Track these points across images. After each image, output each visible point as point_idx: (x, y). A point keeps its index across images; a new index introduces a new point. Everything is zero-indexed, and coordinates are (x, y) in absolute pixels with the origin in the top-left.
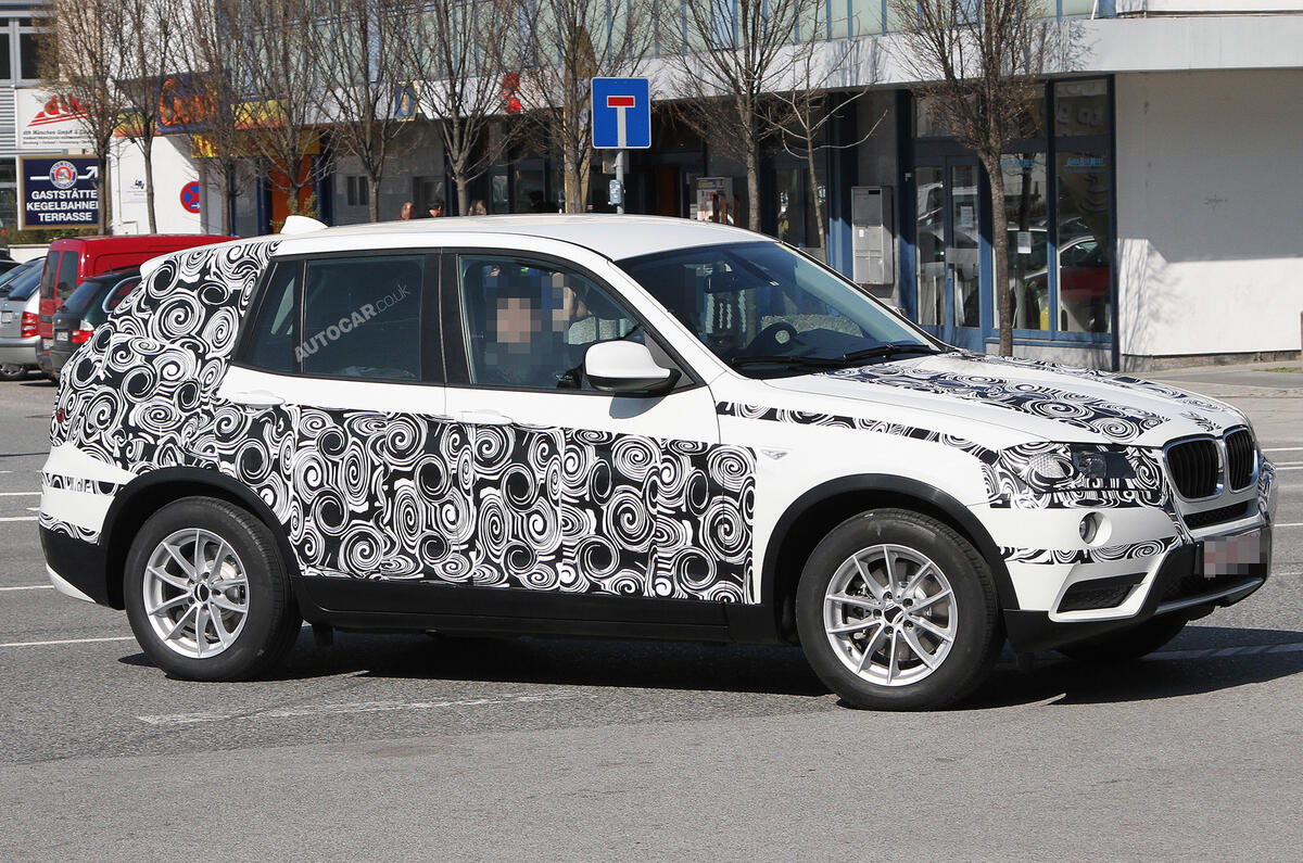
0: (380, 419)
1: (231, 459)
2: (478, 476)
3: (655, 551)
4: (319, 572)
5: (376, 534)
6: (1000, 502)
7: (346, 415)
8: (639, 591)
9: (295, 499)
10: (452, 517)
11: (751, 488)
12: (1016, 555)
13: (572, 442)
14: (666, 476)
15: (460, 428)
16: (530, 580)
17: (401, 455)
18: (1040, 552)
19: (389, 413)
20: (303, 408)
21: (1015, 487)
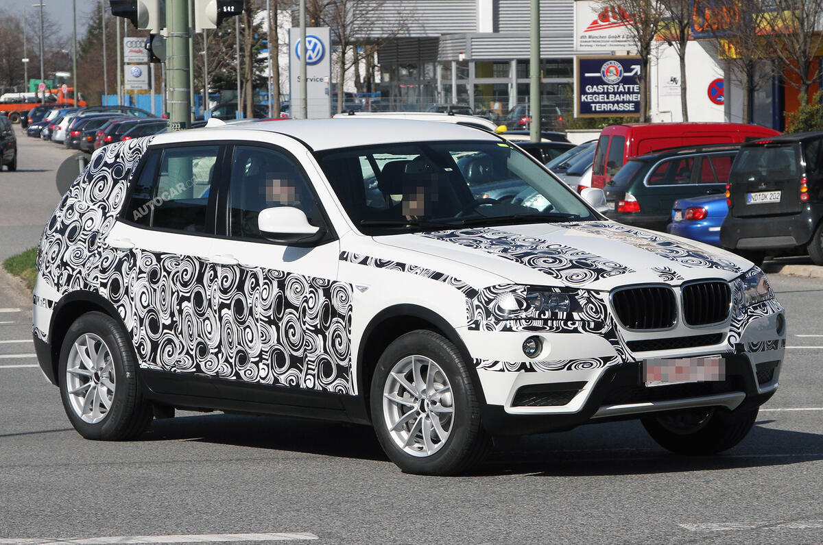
0: (177, 260)
1: (105, 286)
2: (221, 300)
3: (306, 356)
4: (148, 366)
5: (175, 340)
6: (474, 326)
7: (162, 257)
8: (298, 384)
9: (135, 314)
10: (209, 329)
11: (350, 313)
12: (482, 364)
13: (266, 277)
14: (311, 303)
15: (214, 267)
16: (245, 375)
17: (185, 284)
18: (496, 363)
19: (182, 256)
20: (143, 251)
21: (484, 316)
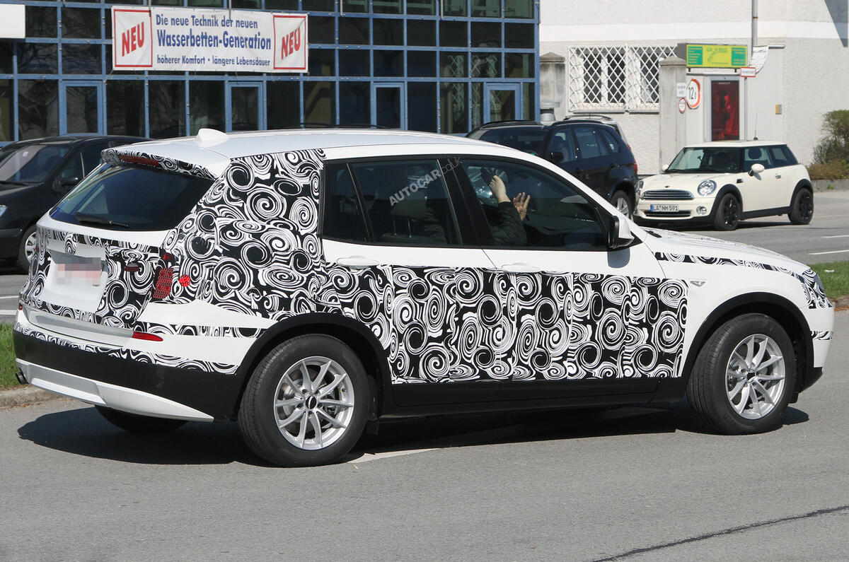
0: (450, 273)
1: (351, 305)
2: (521, 308)
3: (624, 348)
4: (405, 381)
5: (445, 351)
6: (812, 305)
7: (425, 271)
8: (615, 375)
9: (394, 331)
10: (500, 336)
11: (684, 305)
12: (817, 336)
13: (578, 282)
14: (635, 301)
15: (505, 276)
16: (550, 374)
17: (468, 296)
18: (827, 333)
19: (457, 268)
20: (393, 267)
21: (816, 296)
